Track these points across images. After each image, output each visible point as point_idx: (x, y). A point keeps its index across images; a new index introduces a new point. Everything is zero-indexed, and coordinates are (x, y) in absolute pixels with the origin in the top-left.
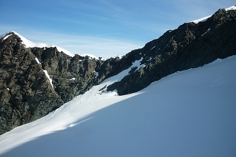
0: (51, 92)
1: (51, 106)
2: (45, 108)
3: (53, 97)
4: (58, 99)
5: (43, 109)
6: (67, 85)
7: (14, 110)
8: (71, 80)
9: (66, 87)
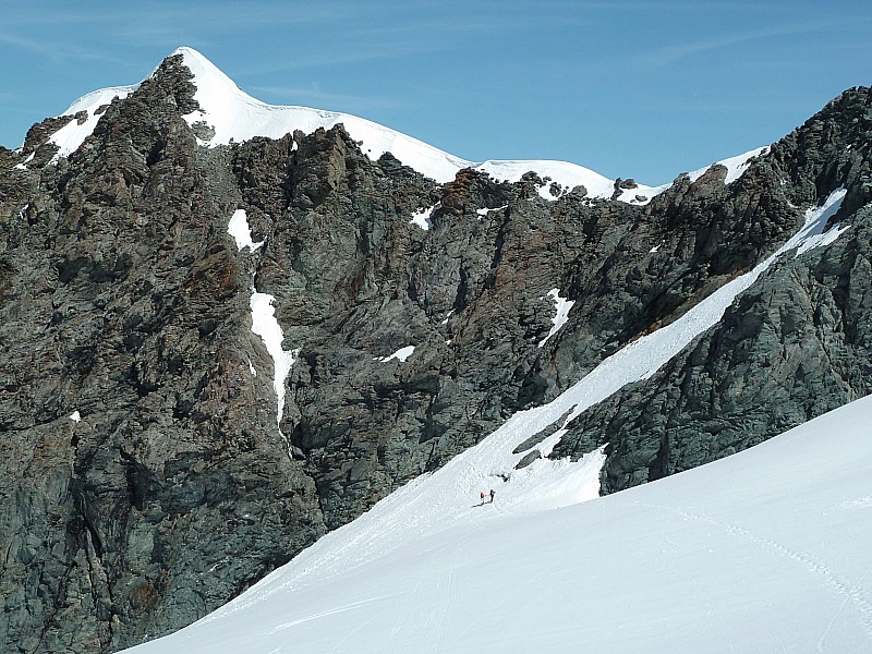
0: (251, 447)
1: (251, 547)
2: (220, 554)
3: (263, 484)
4: (290, 495)
5: (210, 563)
6: (350, 402)
7: (80, 557)
8: (387, 359)
9: (342, 415)
